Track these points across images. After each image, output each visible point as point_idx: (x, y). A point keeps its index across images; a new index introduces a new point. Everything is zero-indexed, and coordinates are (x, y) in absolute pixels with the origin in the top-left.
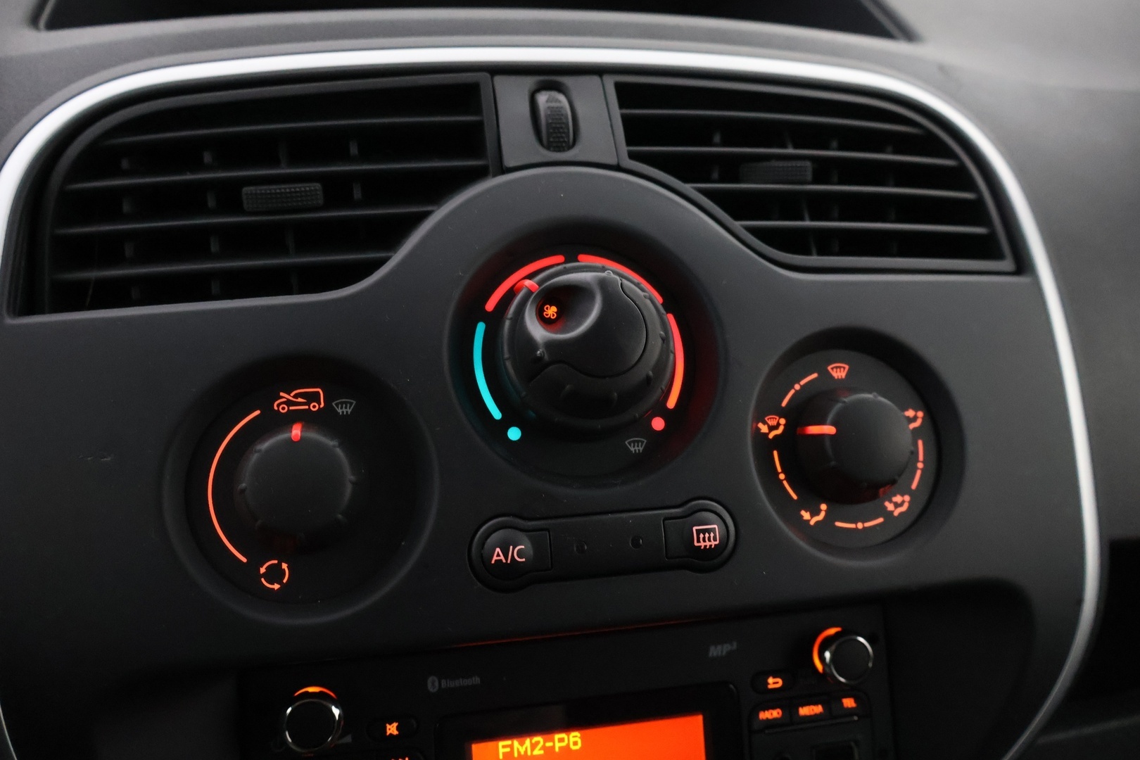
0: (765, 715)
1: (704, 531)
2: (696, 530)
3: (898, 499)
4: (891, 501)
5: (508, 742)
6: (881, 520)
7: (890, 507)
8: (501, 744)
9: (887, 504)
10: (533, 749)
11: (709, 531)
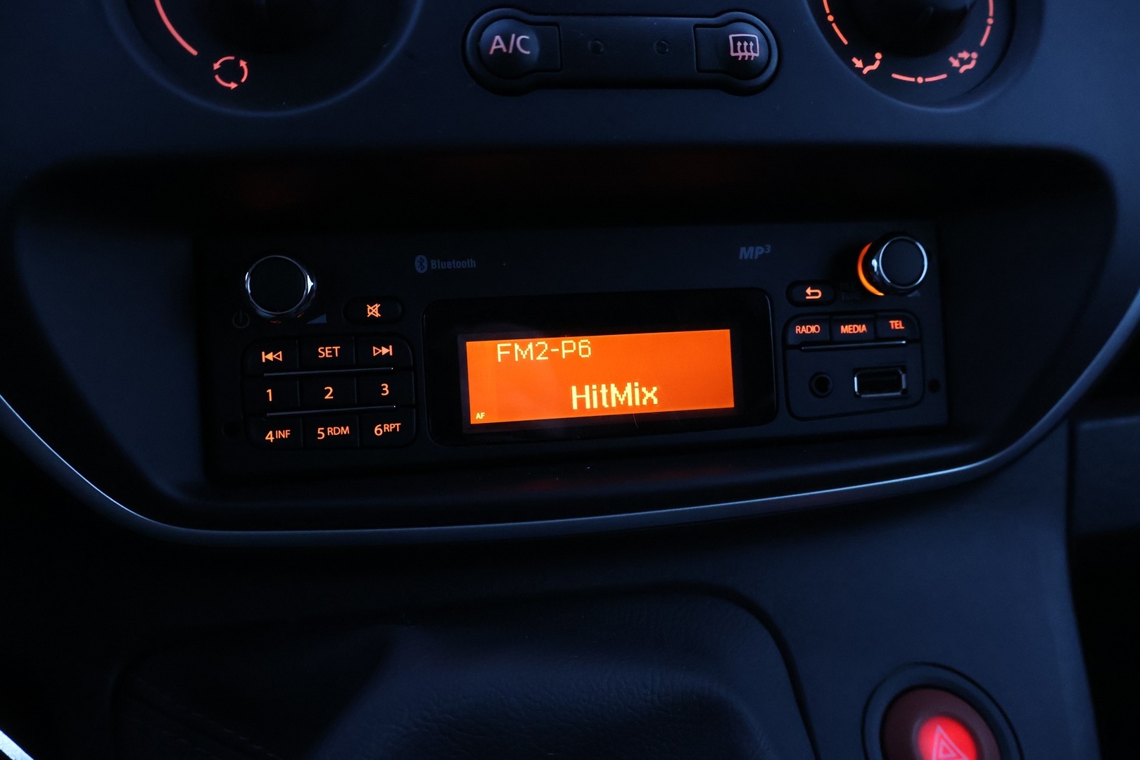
0: (801, 330)
1: (742, 40)
2: (733, 38)
3: (965, 55)
4: (956, 57)
5: (507, 344)
6: (944, 76)
7: (956, 63)
8: (500, 345)
9: (951, 59)
10: (536, 354)
11: (748, 40)
